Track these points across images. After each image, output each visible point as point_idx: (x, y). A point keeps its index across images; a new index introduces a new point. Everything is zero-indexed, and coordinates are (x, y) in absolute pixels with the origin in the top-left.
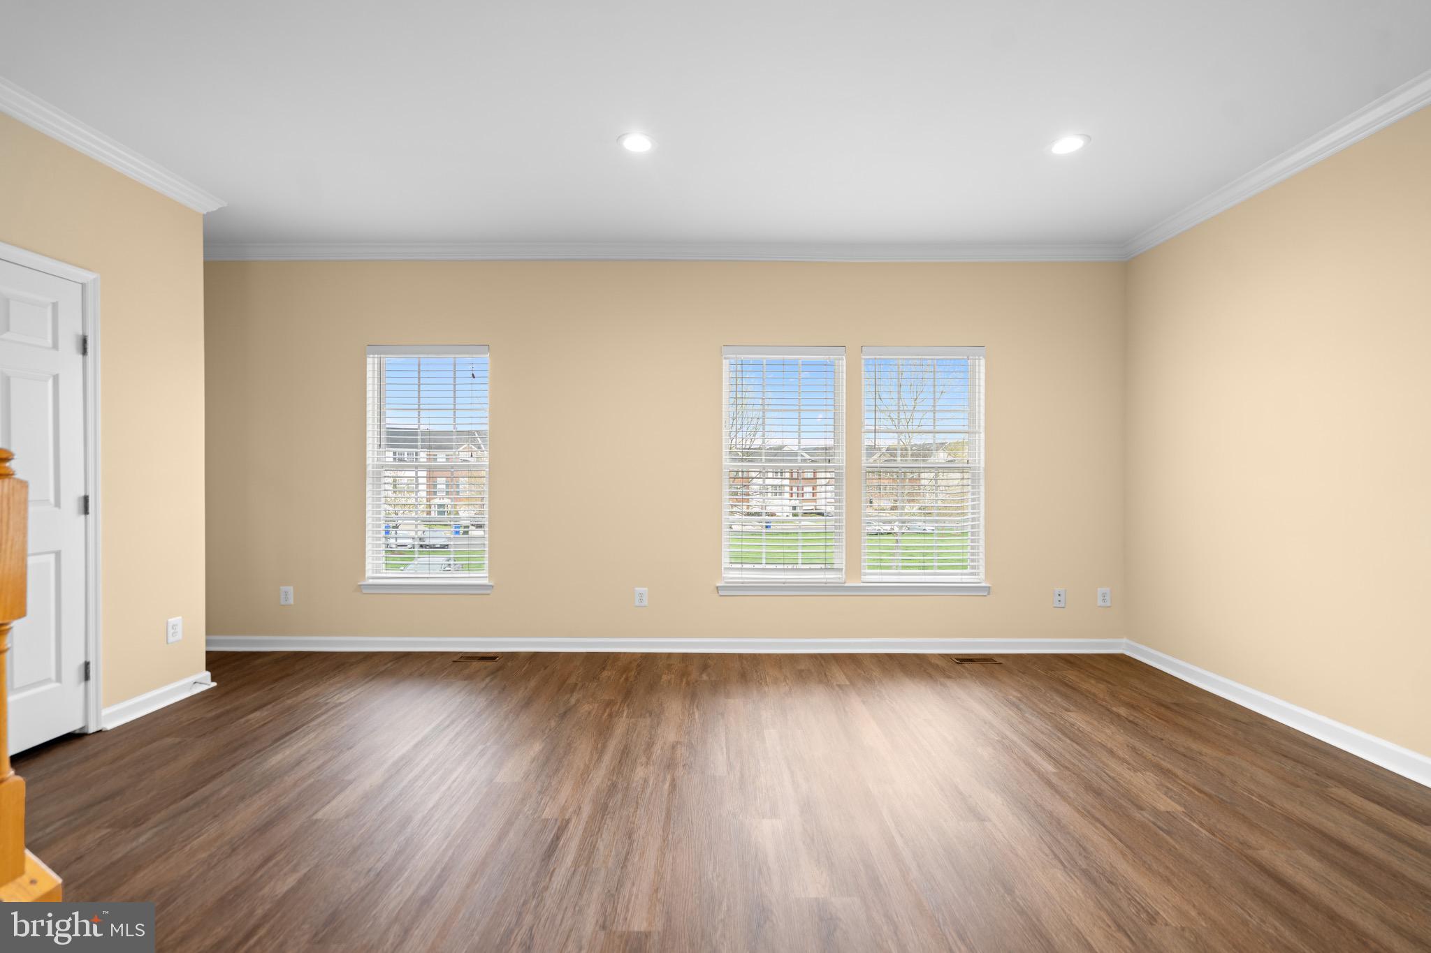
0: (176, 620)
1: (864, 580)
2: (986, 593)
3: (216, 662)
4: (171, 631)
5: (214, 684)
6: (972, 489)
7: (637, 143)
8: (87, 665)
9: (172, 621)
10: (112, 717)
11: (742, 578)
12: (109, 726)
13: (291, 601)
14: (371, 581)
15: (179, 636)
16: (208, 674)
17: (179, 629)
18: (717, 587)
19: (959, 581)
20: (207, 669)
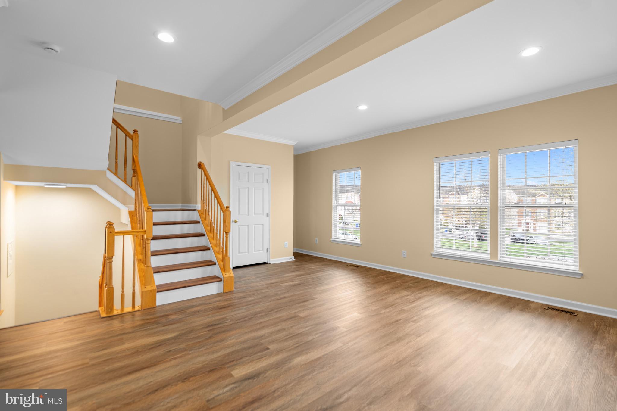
0: (286, 242)
1: (502, 260)
2: (580, 277)
3: (296, 255)
4: (285, 245)
5: (295, 260)
6: (574, 218)
7: (363, 107)
8: (268, 248)
9: (285, 242)
10: (272, 261)
11: (442, 252)
12: (272, 263)
13: (317, 243)
14: (334, 239)
15: (287, 246)
16: (294, 257)
17: (287, 245)
18: (432, 254)
19: (561, 268)
20: (294, 256)
